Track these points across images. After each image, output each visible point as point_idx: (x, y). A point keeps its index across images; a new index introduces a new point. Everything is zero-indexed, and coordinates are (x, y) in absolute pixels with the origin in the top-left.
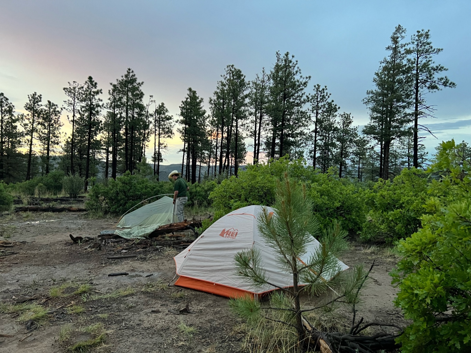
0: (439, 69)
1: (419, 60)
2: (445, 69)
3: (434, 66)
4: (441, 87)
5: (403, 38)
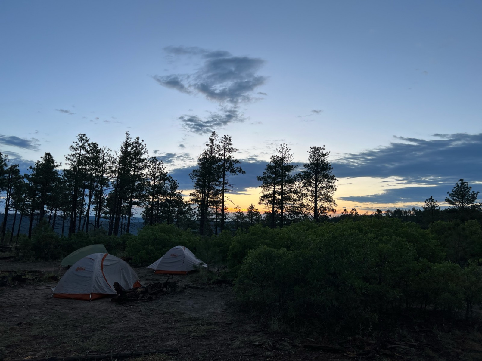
1: (225, 154)
2: (240, 162)
3: (234, 159)
4: (237, 173)
5: (216, 140)
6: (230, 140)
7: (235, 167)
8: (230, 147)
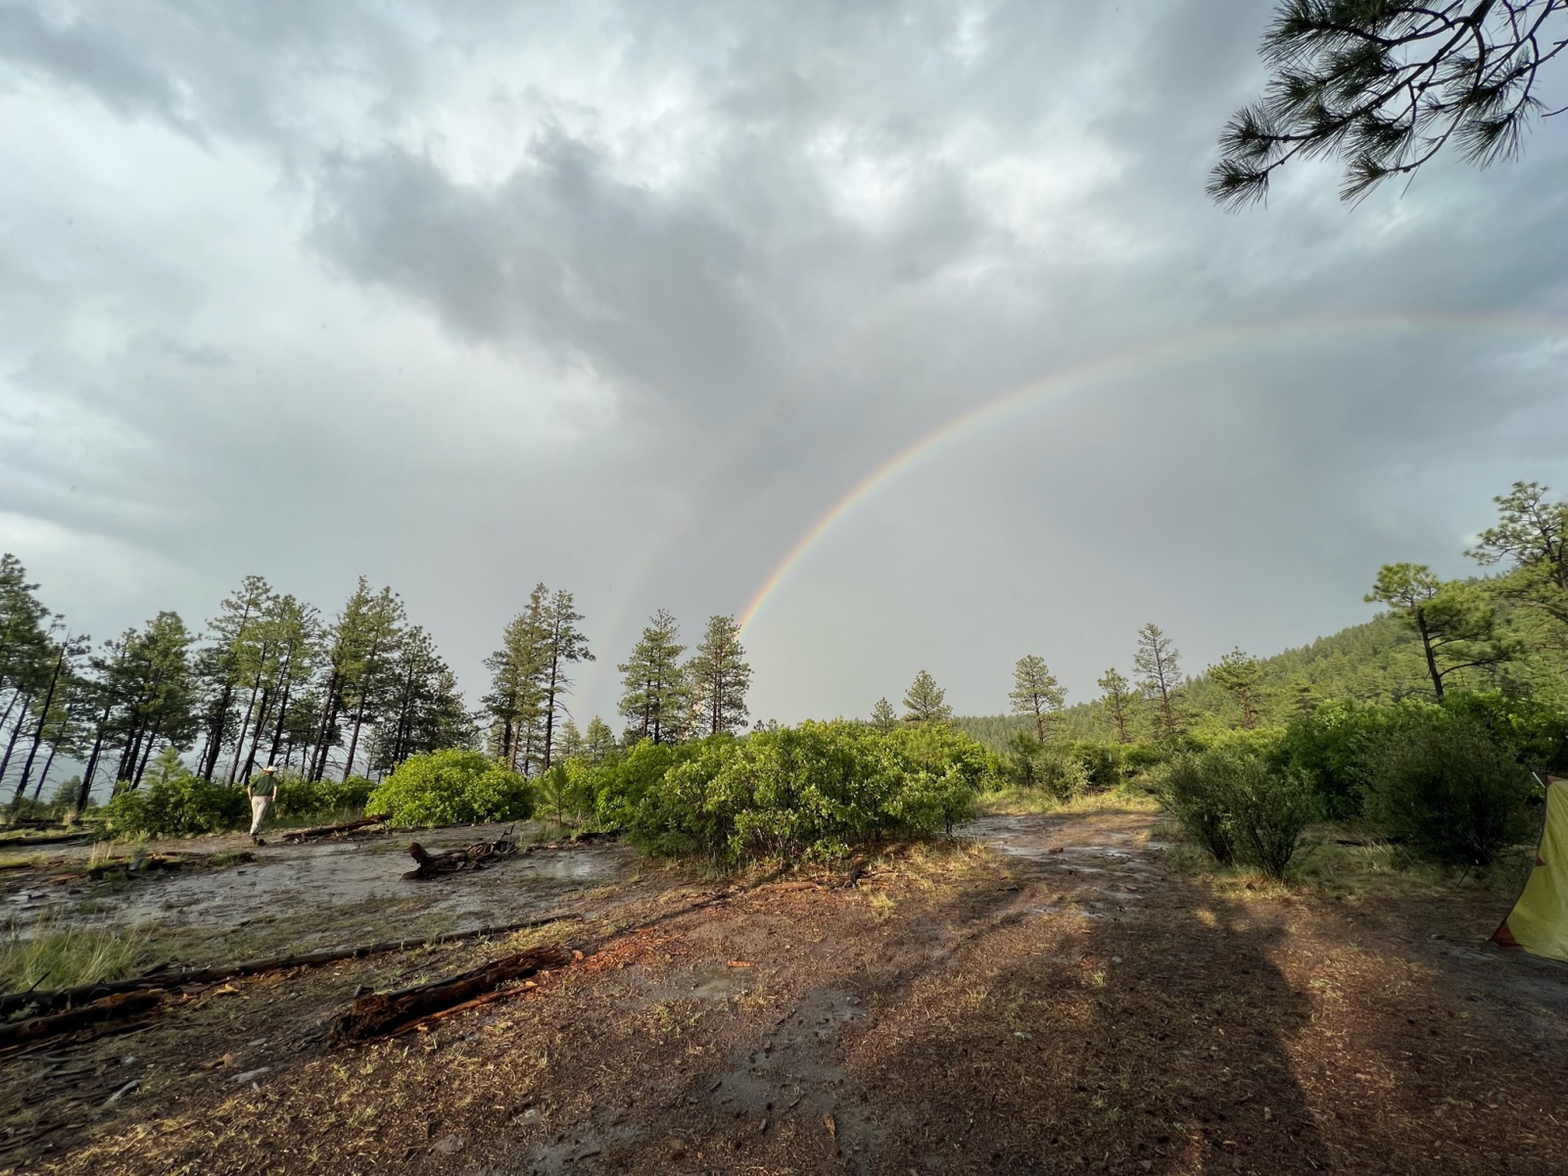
0: (580, 638)
1: (560, 624)
2: (586, 640)
3: (575, 634)
5: (545, 599)
6: (570, 600)
7: (576, 649)
8: (570, 611)
